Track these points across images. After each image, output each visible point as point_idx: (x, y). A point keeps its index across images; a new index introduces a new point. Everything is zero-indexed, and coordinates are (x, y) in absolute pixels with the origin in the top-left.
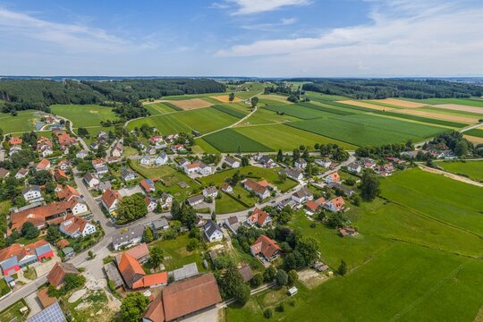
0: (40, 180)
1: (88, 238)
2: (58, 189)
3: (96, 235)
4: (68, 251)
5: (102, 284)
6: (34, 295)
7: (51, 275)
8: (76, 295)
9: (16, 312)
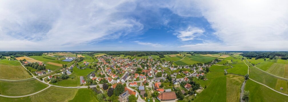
0: (147, 66)
1: (151, 78)
2: (149, 68)
3: (152, 78)
4: (148, 78)
5: (151, 87)
7: (144, 81)
8: (147, 87)
9: (139, 84)
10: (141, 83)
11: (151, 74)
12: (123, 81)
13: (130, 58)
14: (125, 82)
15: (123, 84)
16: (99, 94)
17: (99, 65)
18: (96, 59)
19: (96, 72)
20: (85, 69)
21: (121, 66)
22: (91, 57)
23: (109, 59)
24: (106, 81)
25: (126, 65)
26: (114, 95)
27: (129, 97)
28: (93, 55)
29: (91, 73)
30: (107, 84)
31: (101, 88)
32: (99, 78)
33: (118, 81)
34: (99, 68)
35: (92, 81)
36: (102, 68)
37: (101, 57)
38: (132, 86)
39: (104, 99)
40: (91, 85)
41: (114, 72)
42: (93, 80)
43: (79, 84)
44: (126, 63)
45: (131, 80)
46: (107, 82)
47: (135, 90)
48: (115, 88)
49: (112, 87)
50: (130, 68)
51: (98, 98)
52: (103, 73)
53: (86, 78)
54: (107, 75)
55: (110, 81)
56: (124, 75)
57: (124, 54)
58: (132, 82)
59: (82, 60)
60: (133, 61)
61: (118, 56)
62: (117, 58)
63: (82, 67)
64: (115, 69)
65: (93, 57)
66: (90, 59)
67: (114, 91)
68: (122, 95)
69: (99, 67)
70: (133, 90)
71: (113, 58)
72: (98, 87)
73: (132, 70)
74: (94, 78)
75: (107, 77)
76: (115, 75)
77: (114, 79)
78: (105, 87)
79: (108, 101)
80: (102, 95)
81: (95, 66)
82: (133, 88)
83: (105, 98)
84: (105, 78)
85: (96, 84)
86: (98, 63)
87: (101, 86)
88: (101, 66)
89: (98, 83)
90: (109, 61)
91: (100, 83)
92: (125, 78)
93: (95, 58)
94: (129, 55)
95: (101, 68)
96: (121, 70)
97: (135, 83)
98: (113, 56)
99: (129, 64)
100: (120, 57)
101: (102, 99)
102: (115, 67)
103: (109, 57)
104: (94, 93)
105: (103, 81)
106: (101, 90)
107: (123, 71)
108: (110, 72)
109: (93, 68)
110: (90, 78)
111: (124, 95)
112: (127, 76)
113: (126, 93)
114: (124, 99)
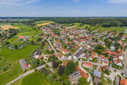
1: (118, 66)
2: (119, 50)
3: (121, 67)
4: (111, 65)
5: (113, 80)
6: (99, 67)
7: (104, 66)
9: (95, 67)
10: (98, 67)
11: (119, 61)
12: (75, 58)
13: (88, 28)
14: (77, 59)
15: (75, 61)
16: (49, 75)
17: (45, 39)
18: (40, 30)
19: (42, 48)
20: (24, 47)
21: (75, 39)
22: (30, 28)
23: (58, 29)
24: (56, 57)
25: (81, 38)
26: (65, 74)
27: (81, 78)
28: (33, 24)
29: (35, 51)
30: (57, 61)
31: (51, 67)
32: (47, 55)
33: (70, 58)
34: (45, 43)
35: (39, 61)
36: (50, 42)
37: (46, 26)
38: (86, 67)
39: (55, 80)
40: (38, 66)
41: (65, 47)
42: (40, 59)
43: (20, 72)
44: (81, 36)
45: (85, 59)
46: (57, 59)
47: (88, 73)
48: (66, 66)
49: (62, 64)
50: (86, 43)
51: (49, 80)
52: (51, 48)
53: (30, 60)
54: (57, 50)
55: (60, 58)
56: (78, 51)
57: (80, 23)
58: (86, 62)
59: (15, 34)
60: (93, 33)
61: (72, 24)
62: (69, 27)
63: (18, 46)
64: (66, 42)
65: (34, 27)
66: (30, 31)
67: (65, 69)
68: (73, 75)
69: (46, 41)
70: (86, 72)
71: (64, 28)
72: (47, 66)
73: (88, 46)
74: (41, 56)
75: (56, 53)
76: (66, 50)
77: (65, 55)
78: (55, 65)
79: (59, 81)
80: (52, 75)
81: (40, 40)
82: (87, 69)
83: (56, 77)
84: (54, 54)
85: (44, 63)
86: (43, 35)
87: (50, 64)
88: (48, 40)
89: (47, 61)
90: (59, 33)
91: (49, 61)
92: (77, 55)
93: (37, 29)
94: (88, 24)
95: (48, 42)
96: (74, 45)
97: (89, 64)
98: (64, 25)
99: (86, 37)
100: (74, 26)
101: (53, 79)
102: (67, 40)
103: (58, 26)
104: (43, 75)
105: (52, 59)
106: (51, 69)
107: (76, 45)
108: (60, 46)
109: (37, 43)
110: (35, 58)
111: (75, 75)
112: (81, 52)
113: (77, 73)
114: (75, 79)
